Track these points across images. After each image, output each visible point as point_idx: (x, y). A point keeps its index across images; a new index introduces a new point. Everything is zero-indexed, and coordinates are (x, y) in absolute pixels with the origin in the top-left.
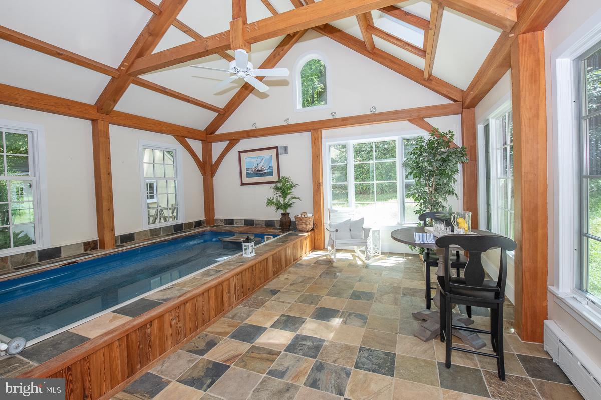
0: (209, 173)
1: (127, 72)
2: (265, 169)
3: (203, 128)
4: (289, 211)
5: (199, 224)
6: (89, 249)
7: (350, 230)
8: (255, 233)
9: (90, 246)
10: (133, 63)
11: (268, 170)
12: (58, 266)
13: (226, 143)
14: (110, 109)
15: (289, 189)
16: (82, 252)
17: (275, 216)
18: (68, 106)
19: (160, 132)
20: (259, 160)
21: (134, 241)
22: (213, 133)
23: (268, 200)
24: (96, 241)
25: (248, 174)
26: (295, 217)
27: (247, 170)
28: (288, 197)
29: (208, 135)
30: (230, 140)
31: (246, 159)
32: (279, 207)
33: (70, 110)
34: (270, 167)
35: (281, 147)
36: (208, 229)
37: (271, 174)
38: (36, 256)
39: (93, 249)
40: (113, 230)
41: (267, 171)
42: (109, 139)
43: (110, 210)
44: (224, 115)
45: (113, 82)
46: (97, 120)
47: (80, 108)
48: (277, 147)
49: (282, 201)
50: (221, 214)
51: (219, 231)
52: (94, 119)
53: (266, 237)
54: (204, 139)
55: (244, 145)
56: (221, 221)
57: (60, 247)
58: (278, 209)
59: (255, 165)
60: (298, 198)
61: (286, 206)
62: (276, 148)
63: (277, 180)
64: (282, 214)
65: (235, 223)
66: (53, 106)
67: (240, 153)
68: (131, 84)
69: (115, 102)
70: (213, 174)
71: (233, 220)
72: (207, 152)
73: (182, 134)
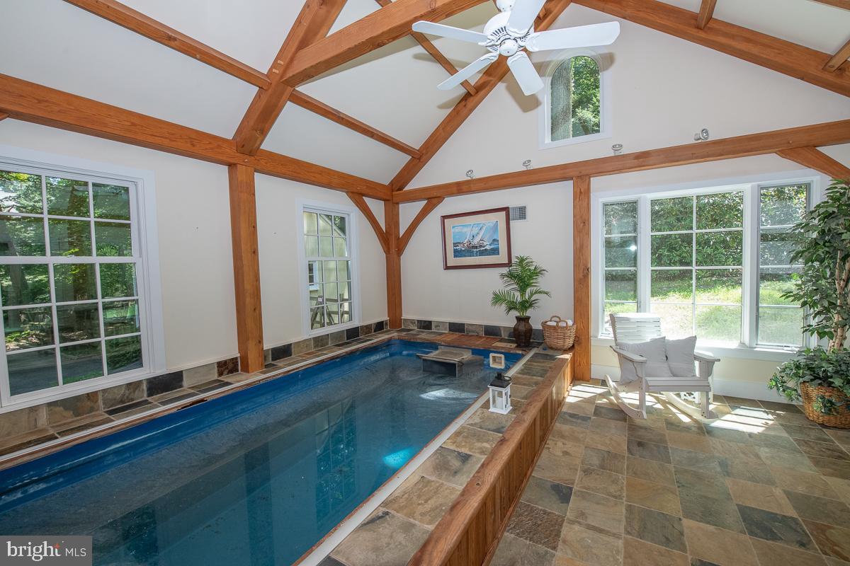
0: (393, 250)
1: (282, 77)
2: (485, 244)
3: (386, 181)
4: (529, 313)
5: (380, 326)
6: (226, 372)
7: (667, 357)
8: (473, 347)
9: (228, 367)
10: (292, 60)
11: (490, 245)
12: (175, 410)
13: (421, 204)
14: (256, 145)
15: (531, 277)
16: (215, 377)
17: (506, 320)
18: (190, 138)
19: (329, 186)
20: (475, 230)
21: (291, 355)
22: (400, 189)
23: (495, 294)
24: (236, 358)
25: (455, 251)
26: (542, 323)
27: (455, 245)
28: (528, 290)
29: (394, 193)
30: (428, 199)
31: (453, 227)
32: (512, 306)
33: (193, 145)
34: (494, 240)
35: (514, 208)
36: (395, 335)
37: (495, 251)
38: (145, 387)
39: (231, 372)
40: (260, 342)
41: (488, 247)
42: (254, 195)
43: (257, 308)
44: (419, 159)
45: (260, 96)
46: (235, 164)
47: (210, 143)
48: (508, 208)
49: (518, 297)
50: (411, 312)
51: (412, 340)
52: (233, 161)
53: (491, 355)
54: (388, 198)
55: (451, 205)
56: (412, 322)
57: (182, 372)
58: (510, 309)
59: (468, 237)
60: (546, 293)
61: (526, 305)
62: (506, 209)
63: (506, 261)
64: (517, 318)
65: (433, 327)
66: (166, 138)
67: (444, 217)
68: (289, 103)
69: (264, 132)
70: (400, 251)
71: (430, 322)
72: (392, 218)
73: (358, 189)
